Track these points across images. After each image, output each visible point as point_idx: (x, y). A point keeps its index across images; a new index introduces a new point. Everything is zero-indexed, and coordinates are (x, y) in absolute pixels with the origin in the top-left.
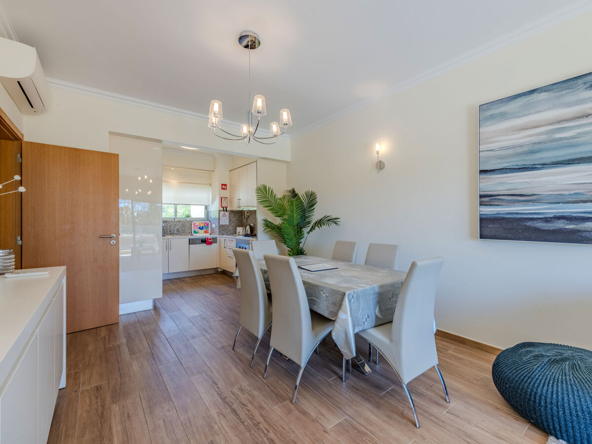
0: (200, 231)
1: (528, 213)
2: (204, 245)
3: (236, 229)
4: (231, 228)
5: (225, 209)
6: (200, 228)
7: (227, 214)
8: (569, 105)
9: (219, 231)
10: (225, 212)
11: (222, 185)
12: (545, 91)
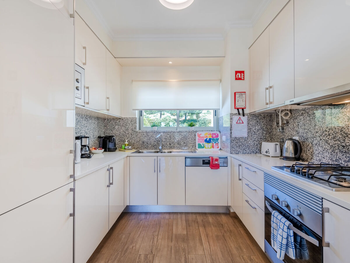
0: (206, 144)
2: (207, 169)
3: (261, 144)
4: (251, 142)
5: (241, 111)
6: (206, 141)
7: (245, 119)
9: (232, 147)
10: (241, 117)
11: (237, 73)
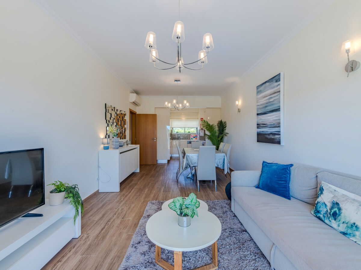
0: (194, 138)
1: (266, 132)
8: (272, 88)
9: (200, 138)
10: (202, 130)
11: (201, 119)
12: (268, 82)
